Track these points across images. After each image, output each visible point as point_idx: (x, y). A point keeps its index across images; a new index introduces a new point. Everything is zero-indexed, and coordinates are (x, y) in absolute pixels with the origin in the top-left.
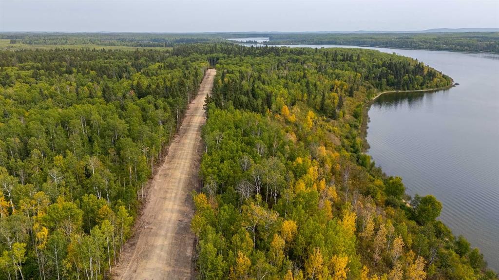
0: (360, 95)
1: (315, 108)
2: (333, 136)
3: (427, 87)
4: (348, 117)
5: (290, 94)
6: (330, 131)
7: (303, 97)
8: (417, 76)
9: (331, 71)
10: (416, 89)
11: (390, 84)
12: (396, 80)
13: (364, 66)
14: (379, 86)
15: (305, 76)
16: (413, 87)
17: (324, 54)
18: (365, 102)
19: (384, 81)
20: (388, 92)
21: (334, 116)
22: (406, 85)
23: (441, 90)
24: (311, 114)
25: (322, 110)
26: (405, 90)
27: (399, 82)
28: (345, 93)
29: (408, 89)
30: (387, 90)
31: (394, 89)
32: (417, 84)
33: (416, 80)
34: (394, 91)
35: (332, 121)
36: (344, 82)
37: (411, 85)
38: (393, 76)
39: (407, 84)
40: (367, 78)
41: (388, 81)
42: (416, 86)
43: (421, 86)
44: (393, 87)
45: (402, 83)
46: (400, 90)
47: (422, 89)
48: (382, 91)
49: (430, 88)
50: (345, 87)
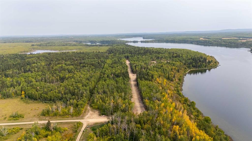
0: (182, 71)
1: (166, 78)
2: (172, 87)
3: (207, 67)
4: (177, 80)
5: (158, 74)
6: (171, 85)
7: (162, 74)
8: (203, 63)
9: (171, 62)
10: (203, 68)
11: (194, 67)
12: (196, 65)
13: (184, 60)
14: (189, 67)
15: (162, 66)
16: (202, 67)
17: (169, 53)
18: (183, 74)
19: (191, 65)
20: (193, 69)
21: (172, 81)
22: (199, 67)
23: (213, 68)
24: (165, 80)
25: (168, 79)
26: (199, 68)
27: (197, 66)
28: (176, 71)
29: (200, 68)
30: (192, 69)
32: (204, 66)
33: (203, 65)
34: (195, 69)
35: (172, 82)
36: (176, 67)
37: (201, 67)
38: (195, 64)
39: (200, 66)
40: (185, 64)
41: (192, 65)
43: (205, 67)
44: (194, 68)
45: (198, 66)
46: (197, 68)
48: (190, 69)
49: (209, 67)
50: (176, 69)
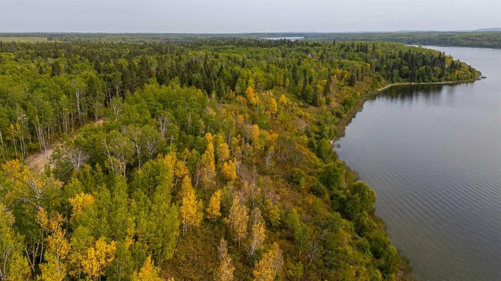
1: (296, 94)
2: (301, 122)
3: (446, 80)
4: (334, 104)
6: (300, 117)
7: (285, 81)
8: (435, 68)
10: (433, 82)
11: (404, 76)
12: (410, 71)
14: (390, 78)
16: (429, 79)
18: (366, 92)
19: (396, 72)
20: (400, 84)
21: (314, 103)
22: (422, 77)
23: (463, 83)
24: (285, 99)
26: (419, 82)
27: (413, 74)
28: (345, 82)
29: (423, 81)
30: (399, 82)
31: (408, 81)
32: (435, 76)
33: (433, 71)
34: (408, 83)
35: (311, 107)
36: (346, 72)
37: (427, 77)
38: (407, 68)
39: (422, 75)
40: (377, 69)
41: (400, 72)
42: (433, 78)
43: (439, 78)
44: (406, 79)
45: (417, 74)
46: (414, 82)
47: (440, 81)
48: (393, 82)
49: (450, 80)
50: (346, 76)
